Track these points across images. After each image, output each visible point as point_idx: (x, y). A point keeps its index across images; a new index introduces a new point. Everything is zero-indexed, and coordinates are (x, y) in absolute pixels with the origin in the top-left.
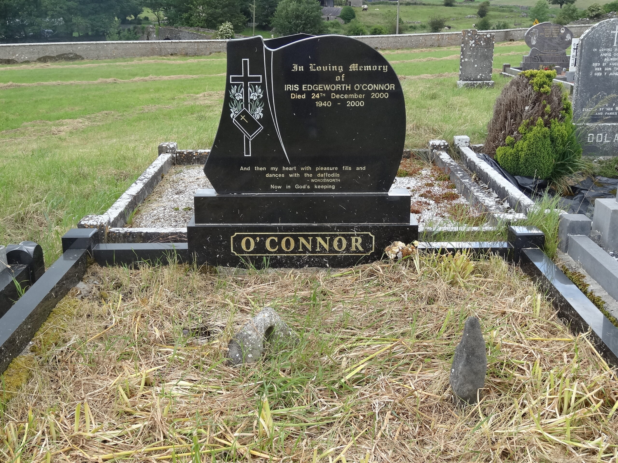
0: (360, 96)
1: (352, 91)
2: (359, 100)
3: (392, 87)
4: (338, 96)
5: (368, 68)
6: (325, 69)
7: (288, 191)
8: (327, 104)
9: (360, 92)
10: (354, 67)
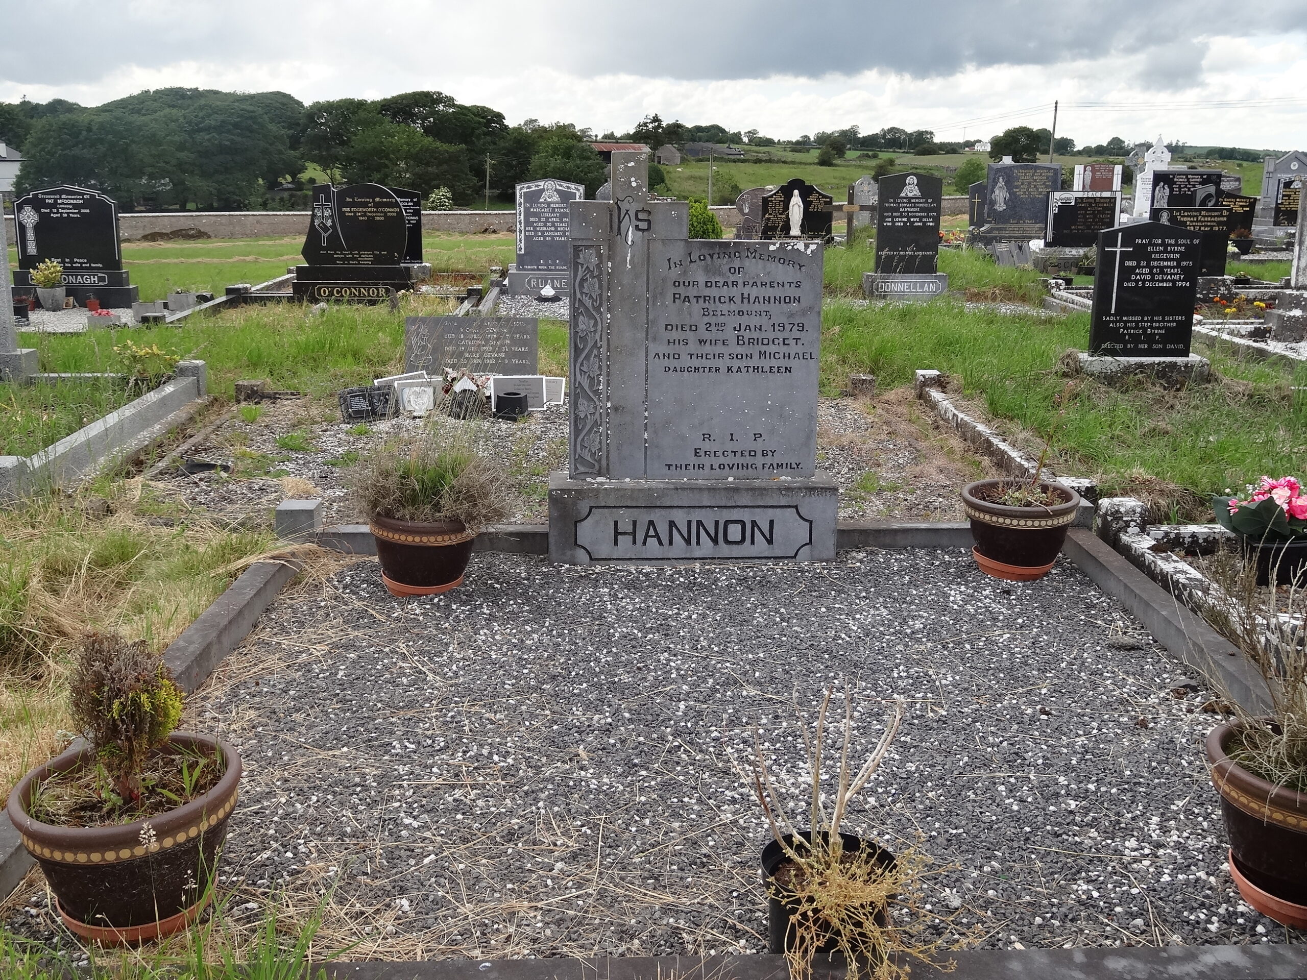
1: (377, 212)
2: (381, 216)
3: (398, 210)
4: (370, 214)
5: (385, 200)
6: (363, 200)
7: (346, 264)
8: (366, 218)
9: (382, 212)
10: (377, 199)
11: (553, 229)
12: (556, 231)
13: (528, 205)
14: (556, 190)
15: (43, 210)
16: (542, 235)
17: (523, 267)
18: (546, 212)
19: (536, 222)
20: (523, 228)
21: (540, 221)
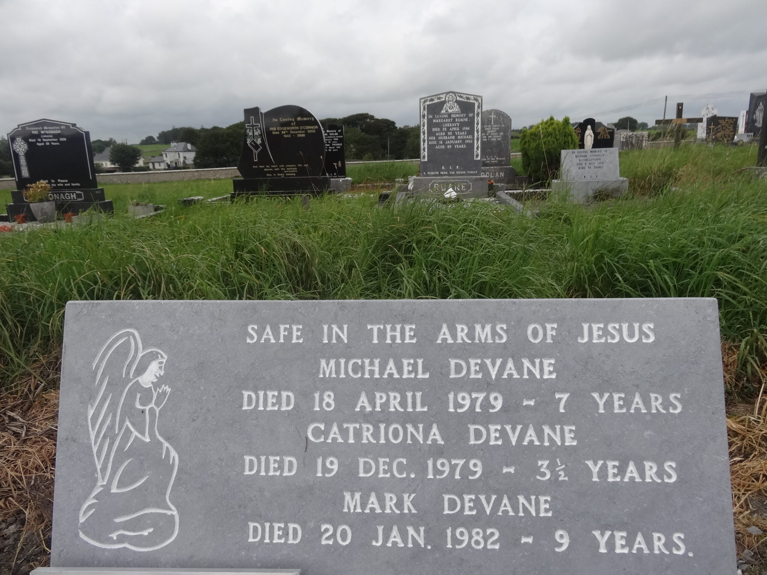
0: (303, 132)
1: (299, 130)
2: (302, 133)
3: (316, 127)
4: (293, 132)
5: (305, 119)
6: (286, 120)
7: (275, 177)
8: (289, 136)
9: (303, 130)
10: (299, 119)
11: (453, 137)
12: (456, 139)
13: (431, 116)
14: (457, 101)
15: (30, 140)
16: (444, 143)
17: (427, 173)
18: (447, 123)
19: (438, 132)
20: (426, 138)
21: (441, 131)
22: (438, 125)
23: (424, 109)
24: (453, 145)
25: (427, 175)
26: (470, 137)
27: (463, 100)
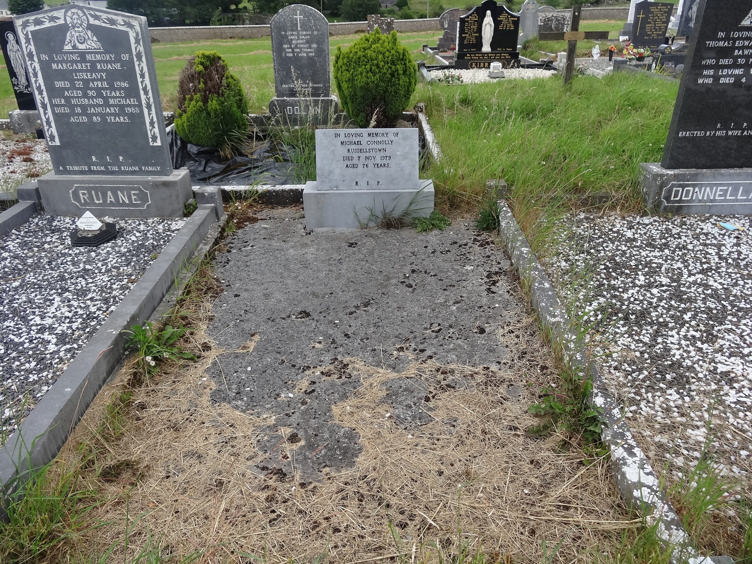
11: (100, 101)
12: (106, 104)
13: (45, 57)
14: (90, 27)
16: (84, 113)
17: (65, 169)
18: (81, 71)
19: (68, 89)
20: (46, 100)
21: (73, 87)
22: (63, 75)
23: (28, 41)
24: (103, 116)
25: (66, 172)
26: (133, 101)
27: (103, 25)
